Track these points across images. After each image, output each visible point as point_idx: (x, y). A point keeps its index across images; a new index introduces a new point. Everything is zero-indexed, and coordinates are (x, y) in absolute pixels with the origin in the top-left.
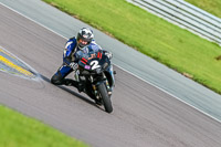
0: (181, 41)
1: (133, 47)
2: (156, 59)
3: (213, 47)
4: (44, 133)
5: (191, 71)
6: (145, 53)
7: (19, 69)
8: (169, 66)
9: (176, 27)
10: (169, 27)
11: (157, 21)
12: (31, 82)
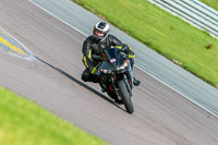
0: (172, 28)
1: (125, 31)
2: (147, 44)
3: (203, 36)
4: (38, 114)
5: (180, 58)
6: (136, 38)
8: (159, 52)
9: (168, 14)
10: (161, 13)
11: (150, 6)
12: (24, 61)
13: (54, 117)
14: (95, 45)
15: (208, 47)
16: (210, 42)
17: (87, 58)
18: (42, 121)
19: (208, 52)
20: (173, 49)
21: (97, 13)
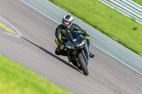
0: (111, 17)
1: (80, 18)
2: (95, 27)
3: (131, 21)
7: (7, 29)
8: (103, 32)
9: (109, 7)
10: (104, 7)
11: (97, 2)
12: (14, 38)
13: (34, 74)
14: (64, 31)
15: (135, 29)
16: (136, 25)
17: (58, 39)
18: (26, 76)
19: (134, 32)
20: (112, 30)
21: (62, 7)
